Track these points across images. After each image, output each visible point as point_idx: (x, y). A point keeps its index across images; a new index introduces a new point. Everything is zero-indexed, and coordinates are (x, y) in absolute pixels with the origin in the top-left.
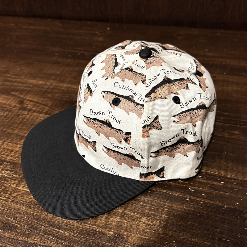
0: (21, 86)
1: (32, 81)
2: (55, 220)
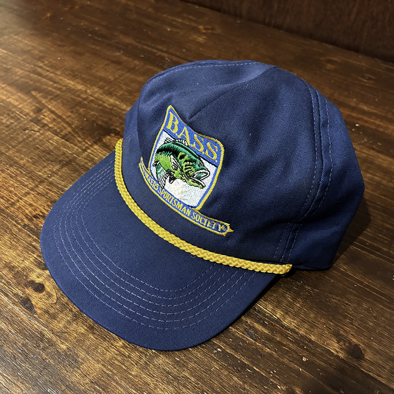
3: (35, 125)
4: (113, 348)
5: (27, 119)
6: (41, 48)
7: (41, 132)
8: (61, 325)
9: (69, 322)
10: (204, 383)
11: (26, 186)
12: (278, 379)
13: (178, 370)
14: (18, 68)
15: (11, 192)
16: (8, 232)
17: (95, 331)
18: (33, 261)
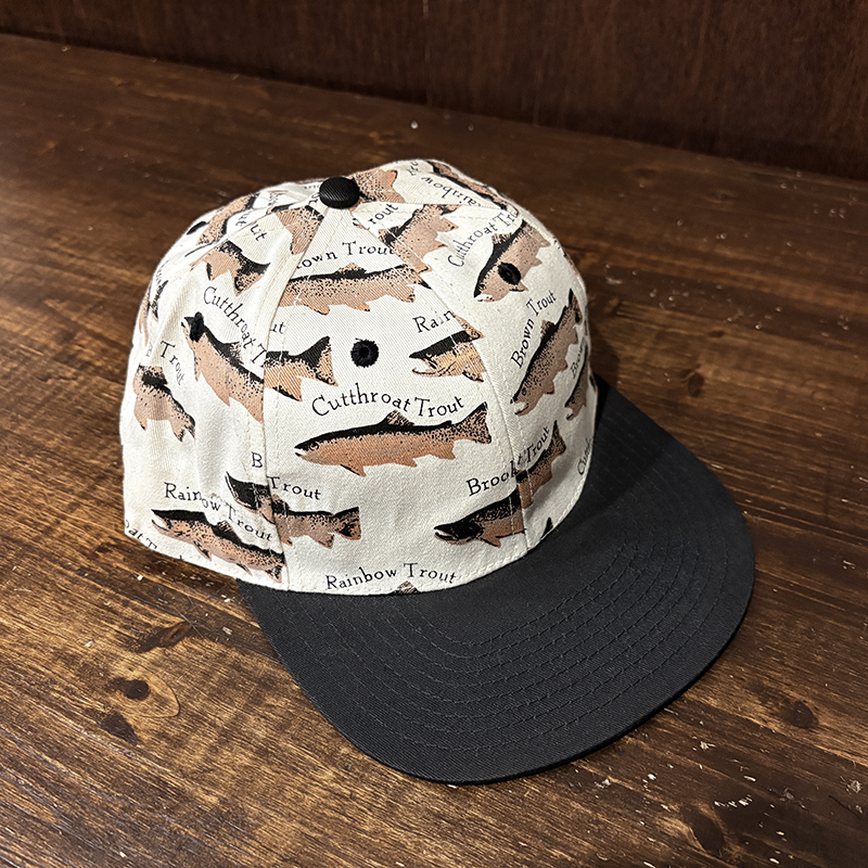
0: (81, 286)
1: (119, 271)
2: (54, 729)
3: (65, 366)
4: (316, 785)
5: (46, 356)
6: (50, 213)
7: (81, 378)
8: (198, 757)
9: (213, 749)
10: (517, 824)
11: (70, 490)
12: (661, 792)
13: (457, 808)
14: (7, 257)
15: (39, 506)
16: (49, 588)
17: (272, 759)
18: (113, 638)
